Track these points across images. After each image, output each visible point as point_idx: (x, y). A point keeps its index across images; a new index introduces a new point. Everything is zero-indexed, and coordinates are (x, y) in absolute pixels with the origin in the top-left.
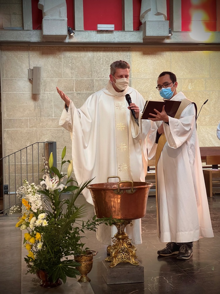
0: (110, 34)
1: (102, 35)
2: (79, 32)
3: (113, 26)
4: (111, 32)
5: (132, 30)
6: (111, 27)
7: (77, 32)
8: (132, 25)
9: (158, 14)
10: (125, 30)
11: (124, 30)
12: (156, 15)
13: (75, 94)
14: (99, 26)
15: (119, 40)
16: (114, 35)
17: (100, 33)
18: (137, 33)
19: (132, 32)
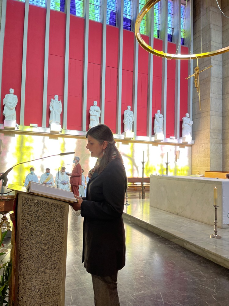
2: (22, 126)
3: (37, 125)
6: (36, 125)
8: (46, 125)
11: (42, 127)
14: (30, 124)
15: (39, 131)
16: (37, 128)
17: (31, 127)
18: (48, 128)
19: (45, 128)
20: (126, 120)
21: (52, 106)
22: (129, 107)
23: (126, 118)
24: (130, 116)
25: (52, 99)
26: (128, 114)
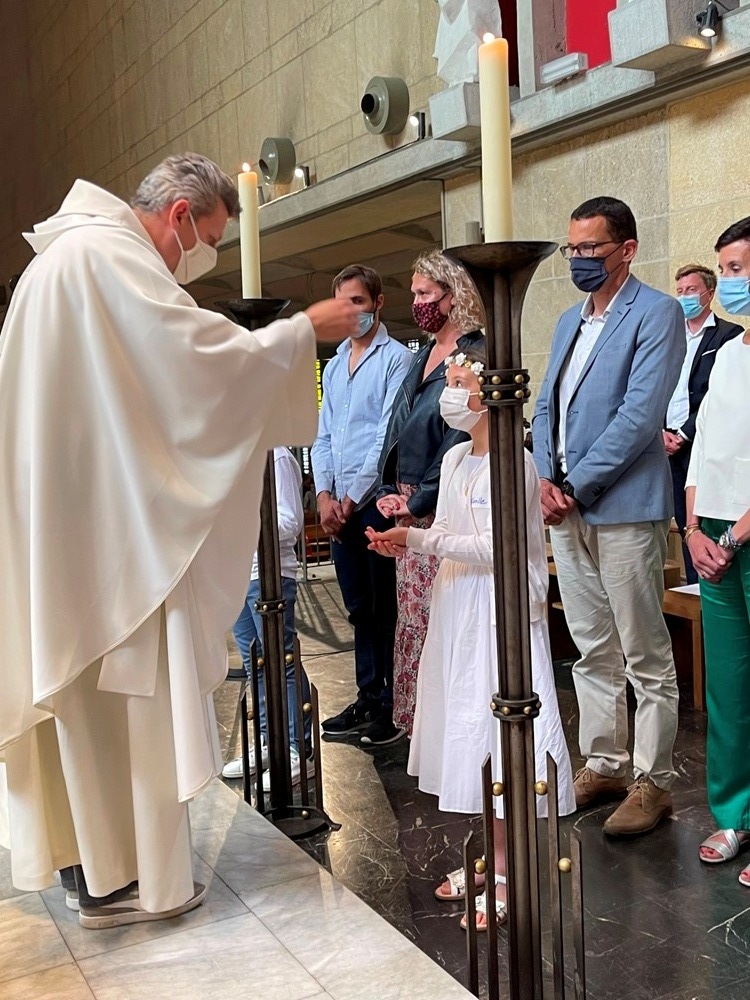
13: (555, 283)
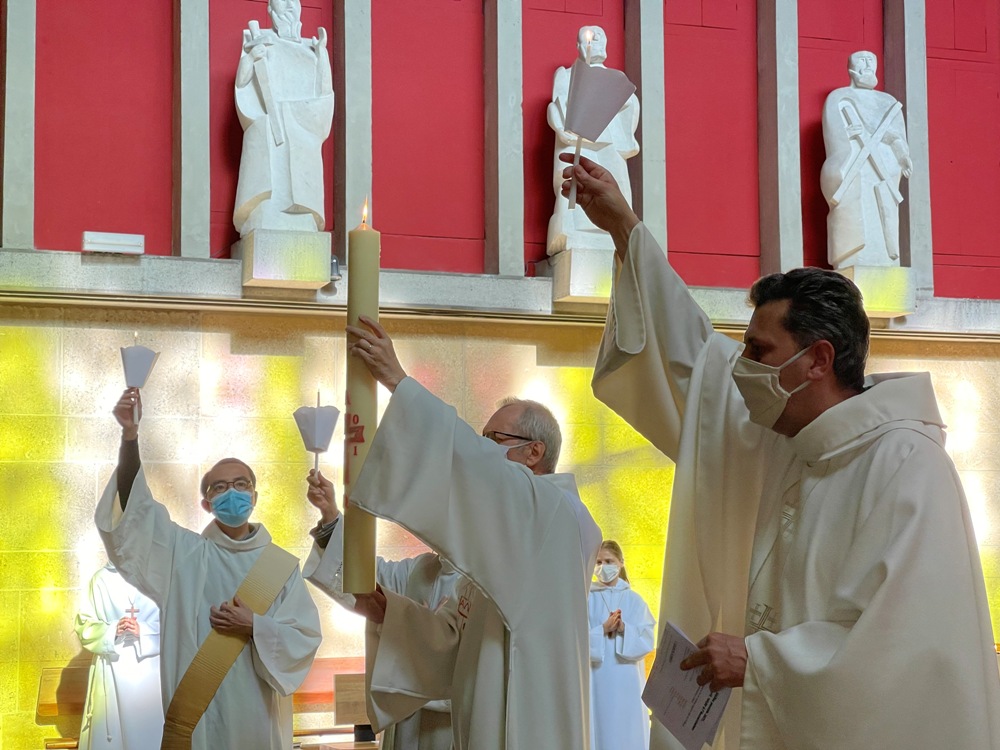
0: (129, 267)
1: (99, 267)
2: (16, 256)
3: (140, 239)
4: (133, 260)
5: (207, 255)
6: (134, 243)
7: (8, 254)
8: (207, 239)
9: (296, 210)
10: (183, 255)
11: (180, 255)
12: (287, 212)
14: (89, 236)
15: (158, 287)
16: (143, 269)
17: (92, 262)
18: (224, 266)
19: (205, 264)
20: (843, 173)
21: (254, 79)
22: (865, 63)
23: (848, 153)
24: (880, 135)
25: (254, 24)
26: (855, 120)
